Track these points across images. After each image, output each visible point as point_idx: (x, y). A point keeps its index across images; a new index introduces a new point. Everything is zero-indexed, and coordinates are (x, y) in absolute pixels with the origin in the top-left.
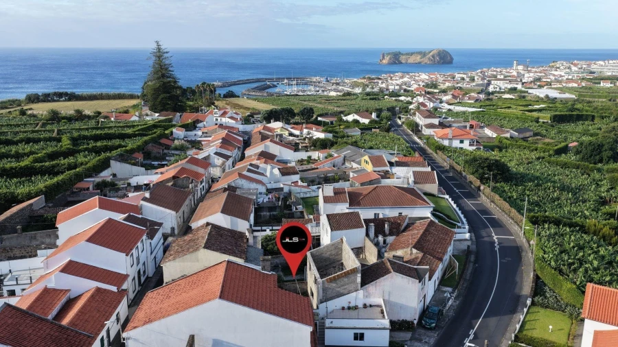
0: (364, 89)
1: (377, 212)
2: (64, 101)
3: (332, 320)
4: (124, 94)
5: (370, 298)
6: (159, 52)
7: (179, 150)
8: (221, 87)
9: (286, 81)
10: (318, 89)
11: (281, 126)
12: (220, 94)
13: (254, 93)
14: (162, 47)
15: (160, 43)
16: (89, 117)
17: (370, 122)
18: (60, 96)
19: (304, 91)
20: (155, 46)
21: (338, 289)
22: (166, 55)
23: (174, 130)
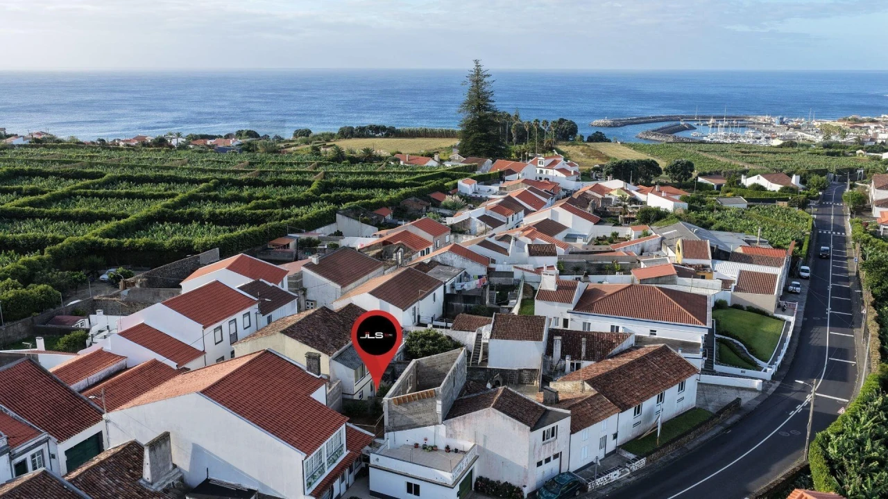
0: (828, 137)
1: (616, 324)
2: (380, 137)
3: (378, 456)
4: (453, 131)
5: (456, 438)
6: (478, 75)
7: (450, 209)
8: (610, 126)
9: (712, 121)
10: (760, 134)
11: (622, 186)
12: (582, 137)
13: (654, 137)
14: (483, 68)
15: (480, 63)
16: (380, 159)
17: (782, 190)
18: (376, 131)
19: (737, 137)
20: (473, 66)
21: (411, 417)
22: (486, 80)
23: (460, 182)
